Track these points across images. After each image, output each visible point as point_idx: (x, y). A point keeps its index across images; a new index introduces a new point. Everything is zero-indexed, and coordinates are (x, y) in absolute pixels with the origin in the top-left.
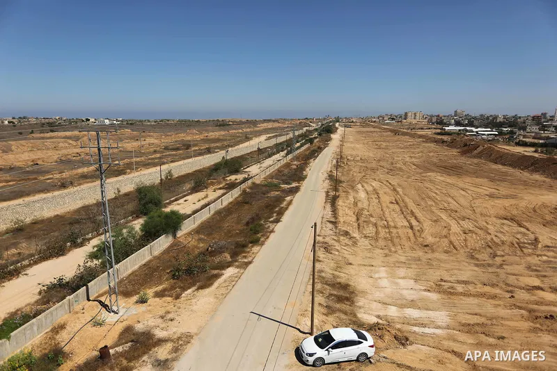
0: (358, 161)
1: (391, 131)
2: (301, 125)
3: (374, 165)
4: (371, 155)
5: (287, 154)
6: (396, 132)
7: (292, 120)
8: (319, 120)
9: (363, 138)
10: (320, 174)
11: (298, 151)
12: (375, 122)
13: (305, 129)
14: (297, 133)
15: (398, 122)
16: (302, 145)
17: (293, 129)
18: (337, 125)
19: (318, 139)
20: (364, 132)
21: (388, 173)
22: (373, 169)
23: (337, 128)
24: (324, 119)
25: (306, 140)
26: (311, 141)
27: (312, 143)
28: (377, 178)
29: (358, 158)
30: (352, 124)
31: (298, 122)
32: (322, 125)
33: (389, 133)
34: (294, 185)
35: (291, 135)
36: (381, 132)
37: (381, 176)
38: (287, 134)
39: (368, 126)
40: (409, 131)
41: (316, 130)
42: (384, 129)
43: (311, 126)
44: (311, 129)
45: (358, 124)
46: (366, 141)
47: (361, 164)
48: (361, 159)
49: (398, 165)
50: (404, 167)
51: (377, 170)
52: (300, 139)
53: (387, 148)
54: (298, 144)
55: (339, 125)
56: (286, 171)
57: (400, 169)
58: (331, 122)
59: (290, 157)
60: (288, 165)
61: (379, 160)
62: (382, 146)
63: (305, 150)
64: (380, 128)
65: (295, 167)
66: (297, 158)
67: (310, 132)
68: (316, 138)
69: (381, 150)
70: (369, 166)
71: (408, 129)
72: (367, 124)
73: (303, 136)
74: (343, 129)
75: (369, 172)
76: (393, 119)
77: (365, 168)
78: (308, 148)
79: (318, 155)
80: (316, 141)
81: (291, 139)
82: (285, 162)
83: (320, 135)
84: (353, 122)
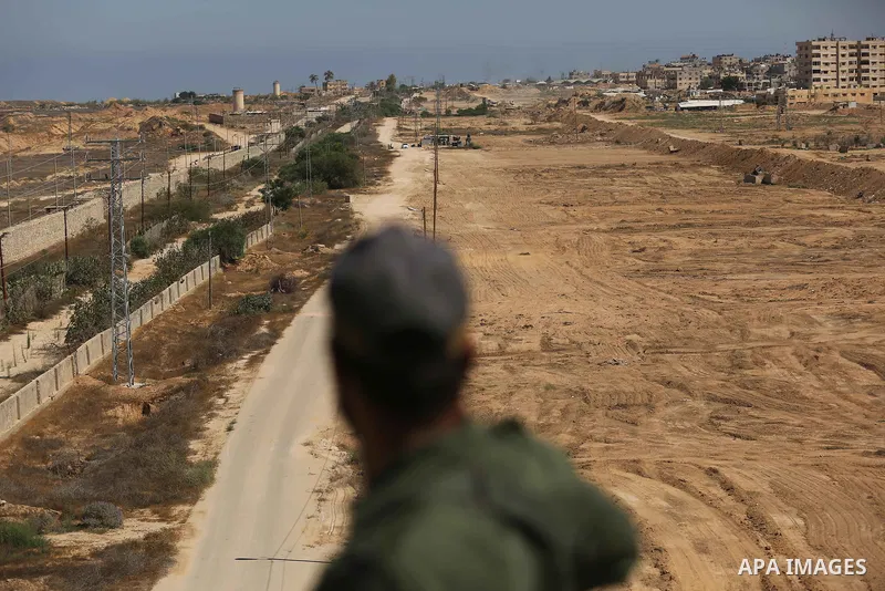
0: (527, 358)
1: (729, 160)
2: (158, 142)
3: (628, 378)
4: (610, 317)
5: (77, 336)
6: (748, 168)
7: (93, 107)
8: (272, 107)
9: (555, 214)
10: (298, 451)
11: (148, 313)
12: (620, 105)
13: (183, 164)
14: (132, 195)
15: (761, 102)
16: (169, 273)
17: (108, 166)
18: (386, 131)
19: (266, 232)
20: (557, 172)
21: (713, 422)
22: (623, 408)
23: (387, 156)
24: (304, 97)
25: (196, 240)
26: (226, 243)
27: (229, 256)
28: (649, 459)
29: (531, 342)
30: (480, 122)
31: (137, 120)
32: (293, 134)
33: (712, 173)
34: (135, 528)
35: (93, 210)
36: (658, 167)
37: (676, 443)
38: (69, 204)
39: (584, 131)
40: (830, 157)
41: (253, 168)
42: (684, 147)
43: (221, 145)
44: (222, 162)
45: (519, 123)
46: (570, 233)
47: (547, 377)
48: (547, 345)
49: (772, 372)
50: (808, 384)
51: (650, 408)
52: (154, 232)
53: (699, 268)
54: (143, 269)
55: (401, 132)
56: (77, 445)
57: (788, 396)
58: (344, 114)
59: (96, 350)
60: (84, 406)
61: (659, 348)
62: (672, 259)
63: (192, 304)
64: (651, 145)
65: (132, 414)
66: (140, 357)
67: (216, 184)
68: (252, 221)
69: (666, 284)
70: (599, 383)
71: (823, 143)
72: (573, 120)
73: (173, 211)
74: (425, 155)
75: (599, 423)
76: (730, 85)
77: (577, 403)
78: (212, 292)
79: (275, 334)
80: (255, 240)
81: (93, 237)
82: (67, 383)
83: (280, 199)
84: (483, 110)
